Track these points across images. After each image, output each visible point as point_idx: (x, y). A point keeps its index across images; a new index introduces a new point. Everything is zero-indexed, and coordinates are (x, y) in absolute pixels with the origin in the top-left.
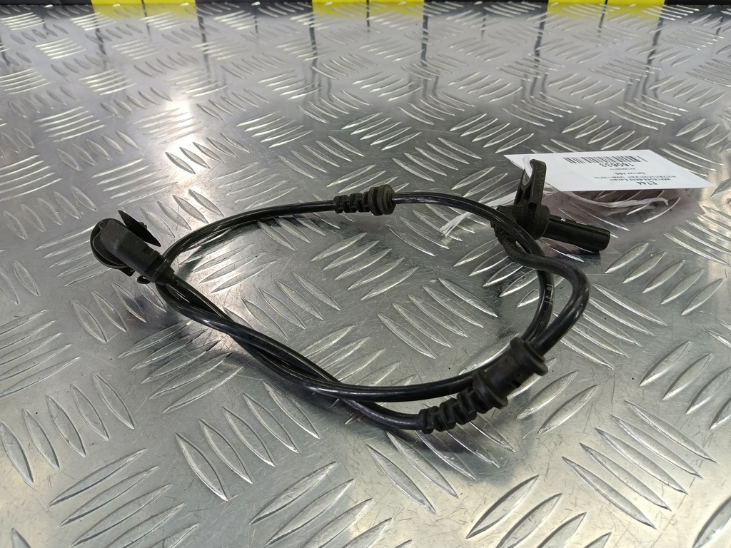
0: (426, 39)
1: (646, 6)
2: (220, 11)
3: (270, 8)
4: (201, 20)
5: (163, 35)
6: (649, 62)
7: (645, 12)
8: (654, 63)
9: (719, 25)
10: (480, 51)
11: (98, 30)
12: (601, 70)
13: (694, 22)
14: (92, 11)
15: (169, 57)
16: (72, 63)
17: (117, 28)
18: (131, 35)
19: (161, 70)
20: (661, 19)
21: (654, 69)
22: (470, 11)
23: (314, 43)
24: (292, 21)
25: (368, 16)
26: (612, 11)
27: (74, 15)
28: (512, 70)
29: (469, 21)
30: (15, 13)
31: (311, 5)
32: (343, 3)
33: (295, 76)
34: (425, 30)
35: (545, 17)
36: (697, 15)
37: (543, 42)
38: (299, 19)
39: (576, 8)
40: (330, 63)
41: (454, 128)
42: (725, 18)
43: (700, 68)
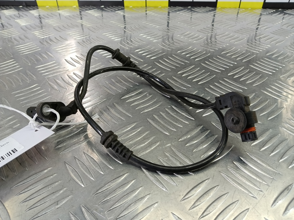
0: (169, 20)
1: (255, 9)
2: (88, 9)
3: (108, 8)
4: (80, 12)
5: (65, 17)
6: (257, 29)
7: (255, 11)
9: (284, 16)
10: (189, 24)
11: (39, 15)
12: (237, 31)
13: (273, 15)
14: (38, 8)
15: (67, 25)
16: (29, 27)
17: (47, 14)
18: (53, 17)
20: (261, 14)
21: (258, 31)
22: (186, 10)
23: (125, 21)
24: (116, 13)
25: (146, 11)
26: (242, 10)
27: (31, 10)
28: (202, 31)
29: (186, 13)
30: (7, 9)
31: (124, 7)
32: (137, 7)
33: (117, 32)
34: (169, 17)
35: (215, 12)
36: (274, 13)
37: (215, 21)
38: (119, 12)
39: (227, 9)
40: (131, 28)
41: (179, 52)
42: (285, 14)
43: (276, 31)
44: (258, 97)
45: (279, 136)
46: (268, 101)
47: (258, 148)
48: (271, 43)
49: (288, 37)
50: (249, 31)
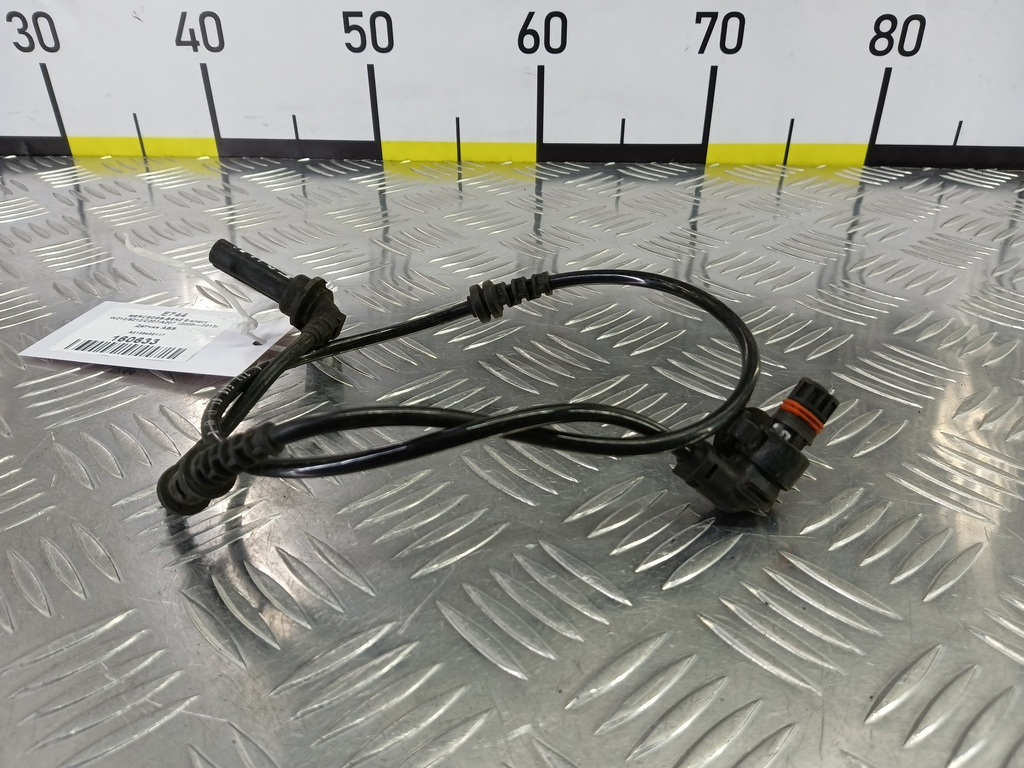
0: (541, 209)
1: (840, 167)
2: (252, 168)
3: (322, 165)
4: (226, 179)
5: (165, 196)
6: (850, 237)
7: (839, 174)
8: (856, 237)
9: (940, 191)
10: (611, 223)
11: (77, 188)
12: (780, 247)
13: (906, 188)
14: (71, 164)
15: (168, 224)
16: (26, 229)
17: (100, 185)
18: (119, 194)
19: (154, 241)
20: (861, 183)
21: (857, 245)
22: (599, 174)
23: (385, 215)
24: (353, 182)
25: (460, 177)
26: (794, 173)
27: (43, 169)
28: (655, 247)
29: (597, 185)
31: (382, 163)
32: (427, 162)
33: (349, 251)
34: (539, 198)
35: (702, 181)
36: (908, 180)
37: (700, 212)
38: (363, 179)
39: (744, 171)
40: (400, 236)
41: (571, 322)
42: (947, 183)
43: (920, 245)
44: (879, 502)
45: (977, 676)
46: (917, 521)
47: (896, 737)
48: (909, 288)
49: (966, 265)
50: (826, 246)
